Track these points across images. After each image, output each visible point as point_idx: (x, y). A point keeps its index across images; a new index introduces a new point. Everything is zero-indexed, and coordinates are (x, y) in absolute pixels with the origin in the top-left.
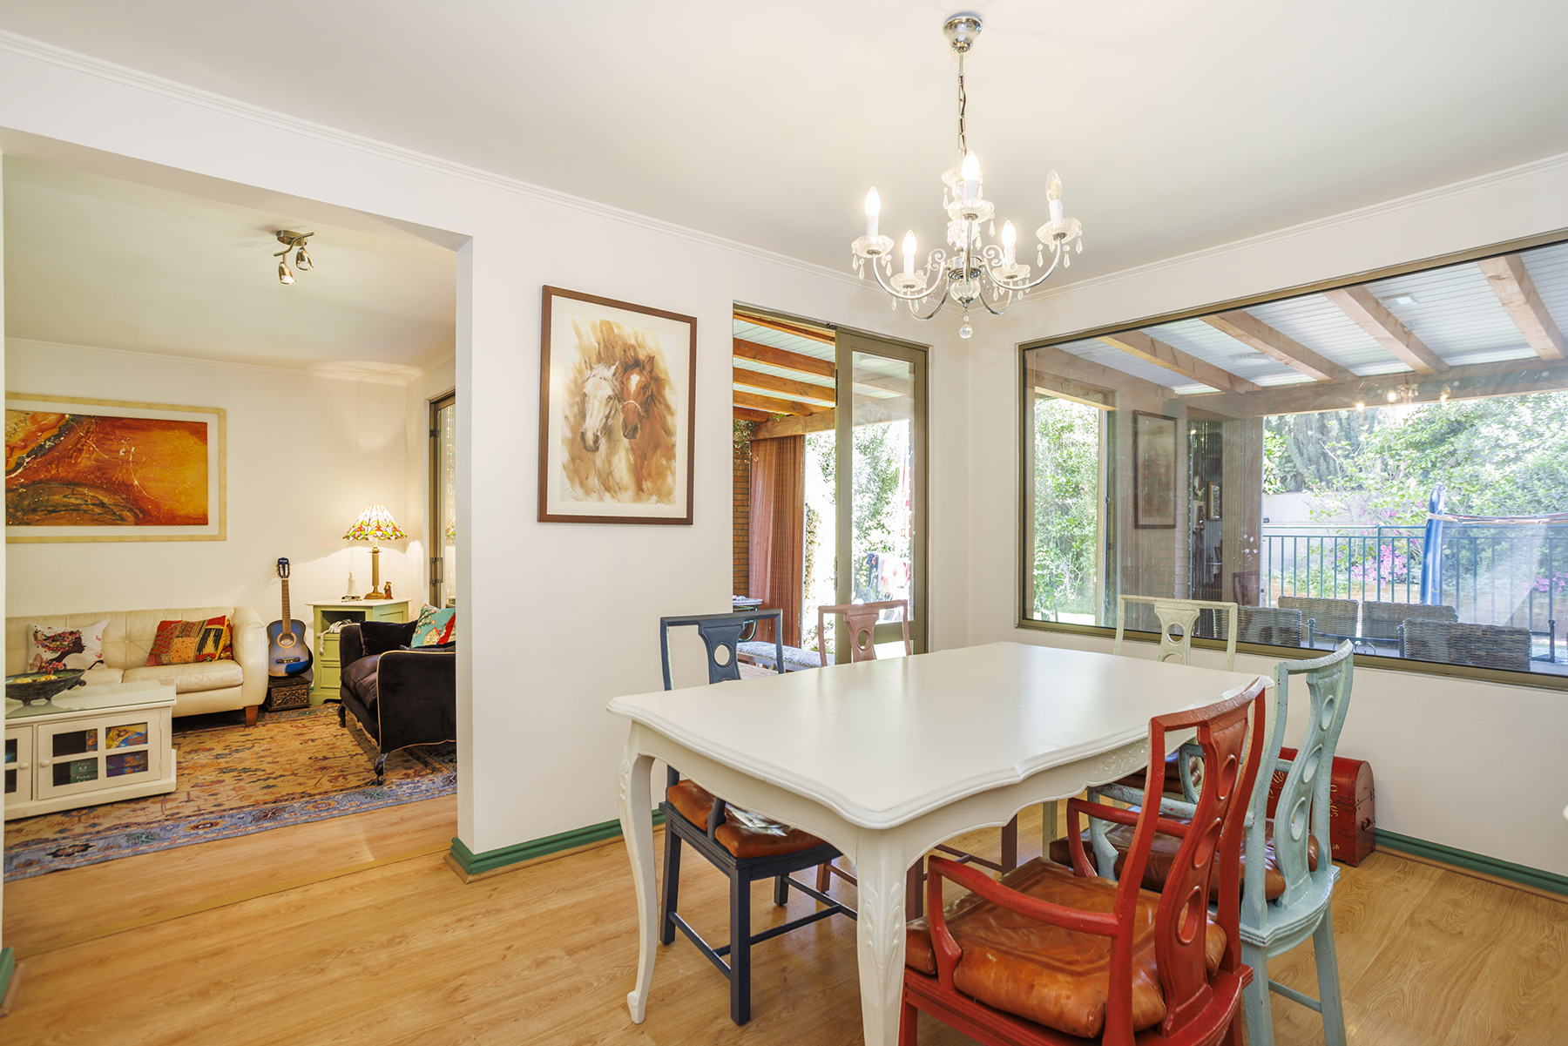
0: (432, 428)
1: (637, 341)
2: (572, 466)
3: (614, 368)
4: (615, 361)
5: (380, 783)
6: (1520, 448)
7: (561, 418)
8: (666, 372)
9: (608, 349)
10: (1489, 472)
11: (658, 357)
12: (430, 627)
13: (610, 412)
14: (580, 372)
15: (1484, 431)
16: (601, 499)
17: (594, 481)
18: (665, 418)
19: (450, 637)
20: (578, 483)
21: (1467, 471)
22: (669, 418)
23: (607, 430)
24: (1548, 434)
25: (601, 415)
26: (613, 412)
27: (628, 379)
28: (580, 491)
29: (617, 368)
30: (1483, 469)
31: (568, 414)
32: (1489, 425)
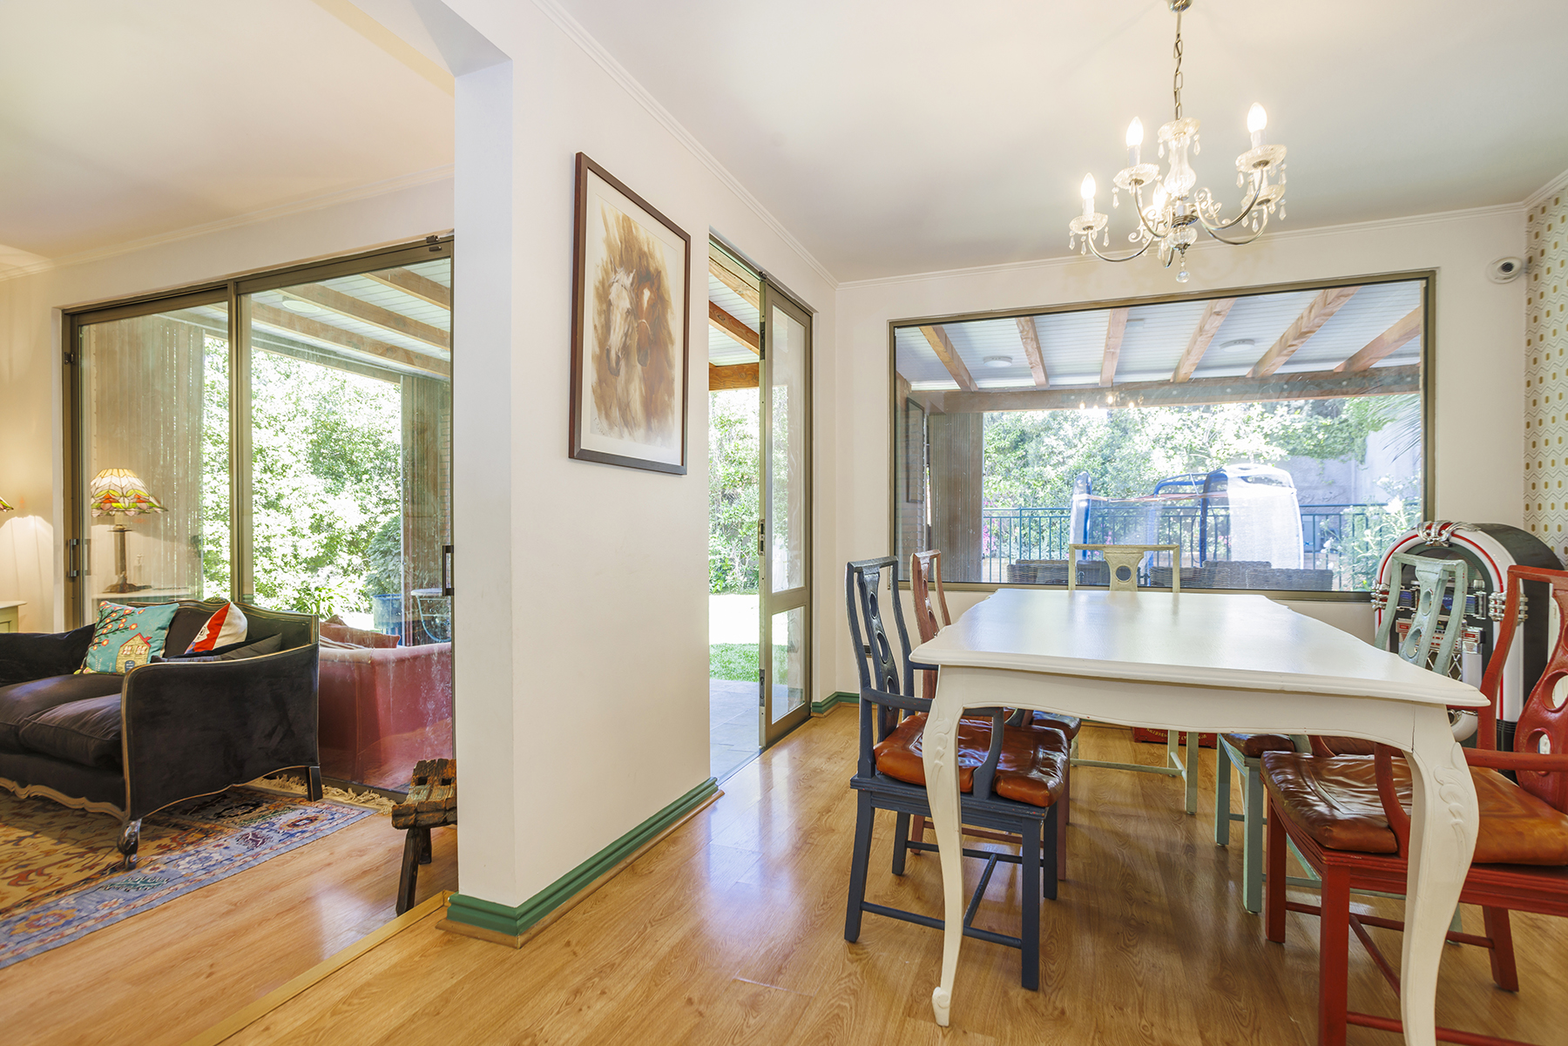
0: (68, 351)
1: (648, 248)
2: (599, 391)
3: (632, 275)
4: (633, 268)
5: (132, 867)
6: (1065, 455)
7: (592, 328)
8: (669, 295)
9: (628, 251)
10: (1050, 472)
11: (663, 273)
12: (127, 634)
13: (628, 330)
14: (607, 273)
15: (1047, 440)
16: (621, 436)
17: (616, 413)
18: (667, 346)
19: (218, 640)
20: (603, 412)
21: (1035, 470)
22: (670, 346)
23: (625, 349)
24: (1080, 445)
25: (621, 333)
26: (630, 330)
27: (642, 293)
28: (605, 424)
29: (634, 278)
30: (1045, 469)
31: (597, 324)
32: (1049, 437)
